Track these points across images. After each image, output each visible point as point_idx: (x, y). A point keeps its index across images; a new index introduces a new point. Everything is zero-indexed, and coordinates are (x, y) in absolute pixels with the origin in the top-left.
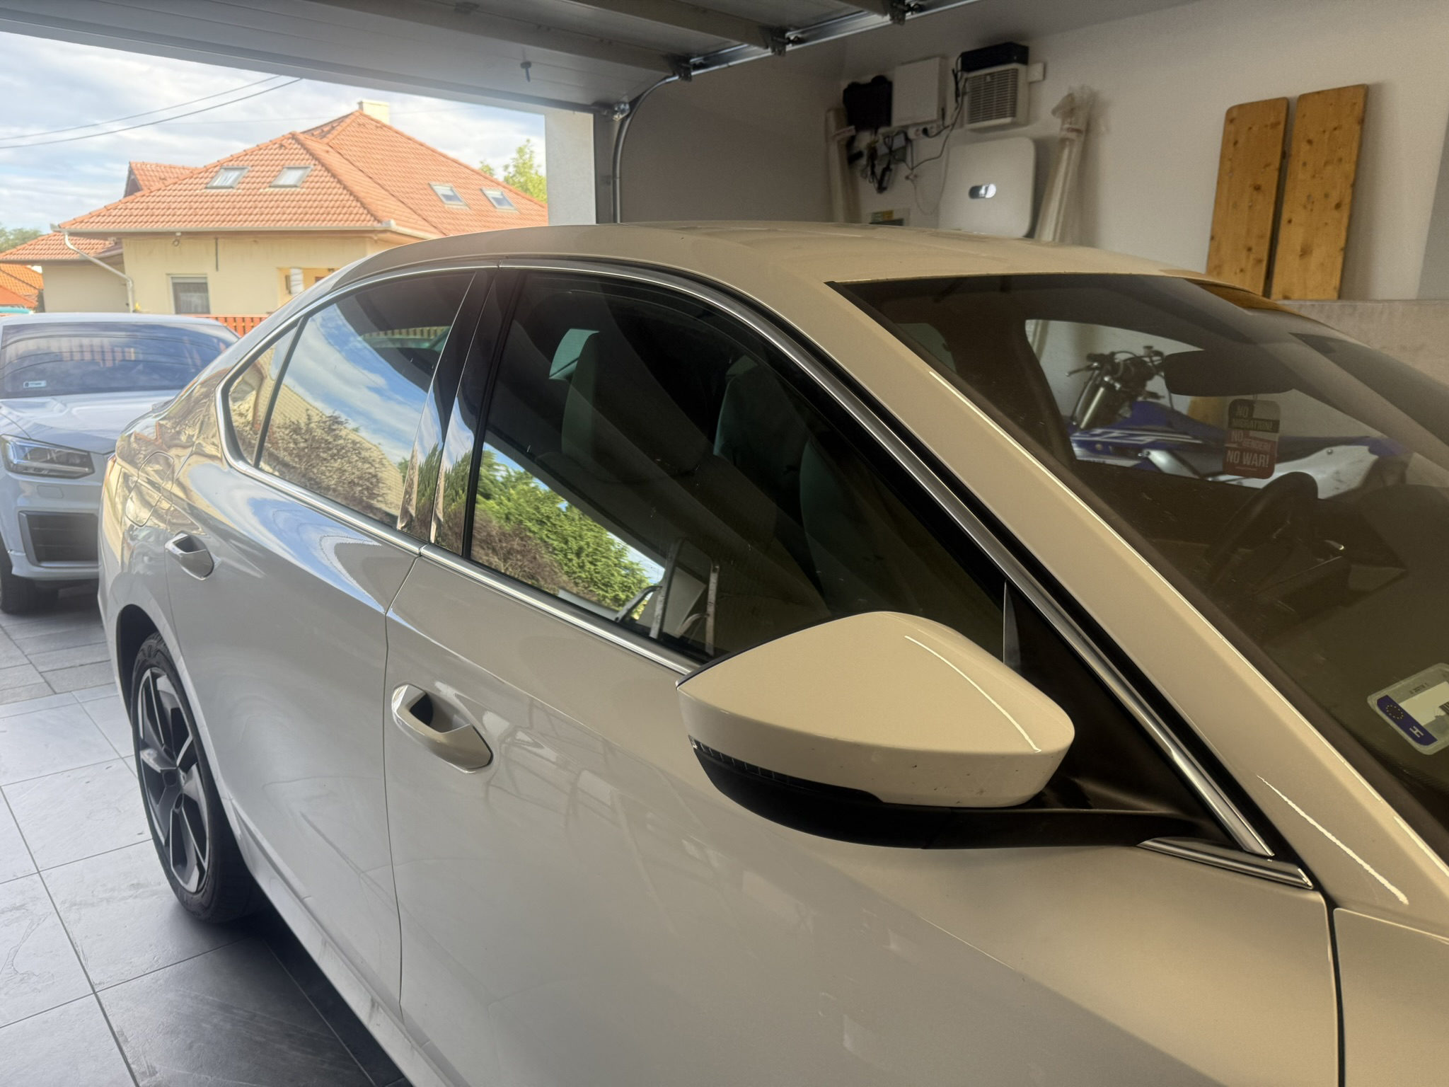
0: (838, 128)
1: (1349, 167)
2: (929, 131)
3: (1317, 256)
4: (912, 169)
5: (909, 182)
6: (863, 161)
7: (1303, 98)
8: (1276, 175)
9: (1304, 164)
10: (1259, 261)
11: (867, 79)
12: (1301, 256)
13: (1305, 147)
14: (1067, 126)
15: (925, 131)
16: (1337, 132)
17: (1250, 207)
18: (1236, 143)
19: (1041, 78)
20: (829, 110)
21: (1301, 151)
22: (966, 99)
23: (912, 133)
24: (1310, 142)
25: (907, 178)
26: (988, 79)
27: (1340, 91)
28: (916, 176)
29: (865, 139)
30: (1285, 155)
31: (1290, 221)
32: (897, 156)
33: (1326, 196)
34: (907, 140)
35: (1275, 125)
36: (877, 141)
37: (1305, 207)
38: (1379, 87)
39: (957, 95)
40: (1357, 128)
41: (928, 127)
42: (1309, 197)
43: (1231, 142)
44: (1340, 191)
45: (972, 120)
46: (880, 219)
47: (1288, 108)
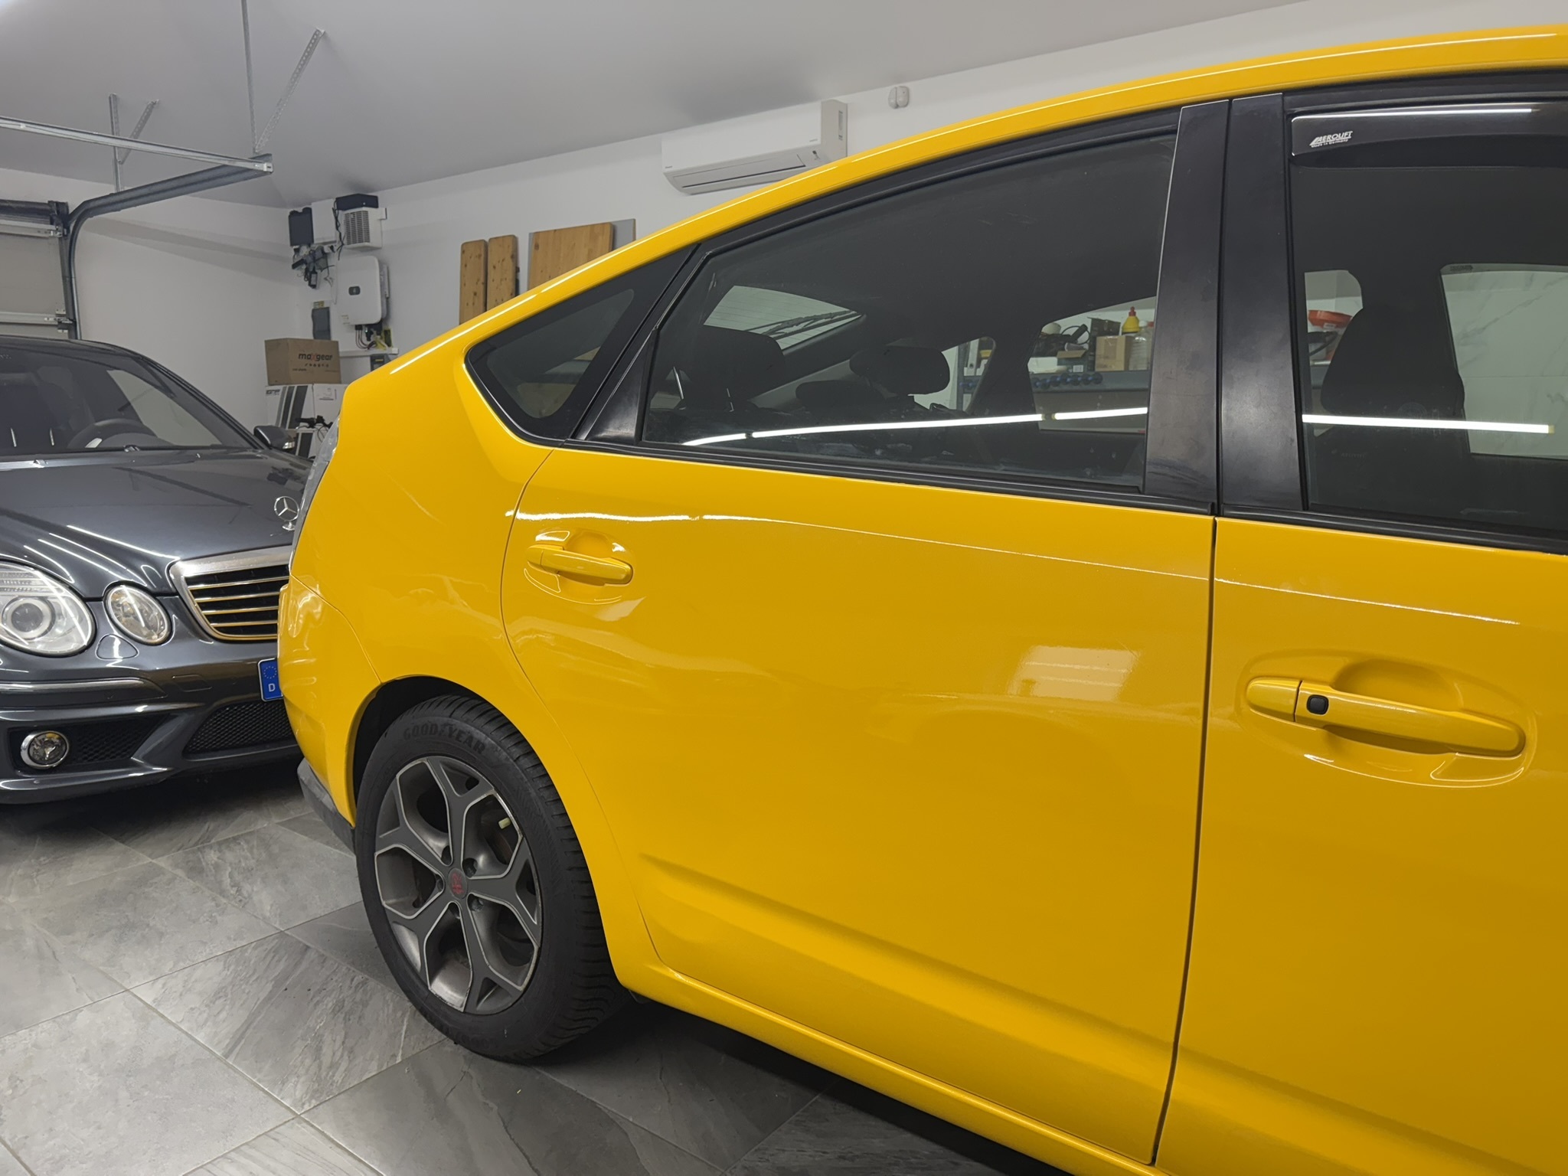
0: (290, 243)
2: (335, 248)
4: (328, 274)
5: (328, 282)
7: (490, 239)
8: (483, 285)
9: (493, 280)
11: (300, 210)
13: (493, 270)
15: (332, 248)
16: (504, 262)
19: (385, 217)
21: (492, 273)
22: (343, 228)
23: (327, 249)
24: (494, 267)
25: (326, 279)
26: (352, 216)
27: (503, 238)
28: (331, 278)
29: (303, 251)
30: (486, 275)
32: (317, 264)
34: (325, 255)
35: (480, 256)
36: (309, 253)
39: (338, 226)
40: (512, 259)
41: (333, 245)
43: (463, 265)
45: (349, 243)
46: (318, 307)
47: (485, 246)
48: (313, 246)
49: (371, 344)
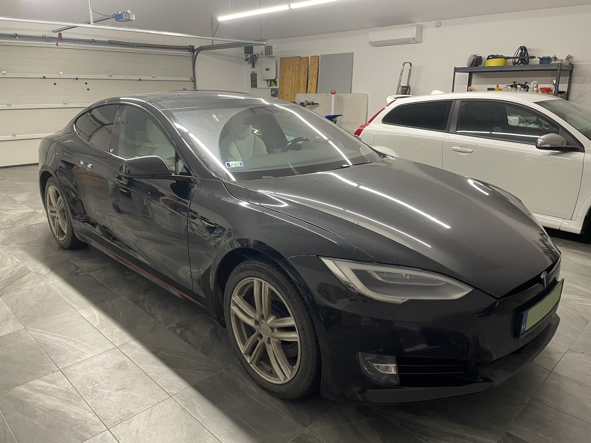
4: (258, 64)
5: (257, 66)
6: (249, 60)
7: (310, 57)
12: (311, 84)
15: (259, 55)
16: (315, 63)
17: (304, 76)
19: (277, 48)
20: (243, 51)
22: (265, 50)
26: (267, 47)
27: (316, 56)
29: (249, 56)
31: (309, 79)
33: (314, 74)
34: (256, 57)
35: (307, 61)
37: (311, 77)
40: (318, 63)
48: (252, 55)
49: (271, 85)
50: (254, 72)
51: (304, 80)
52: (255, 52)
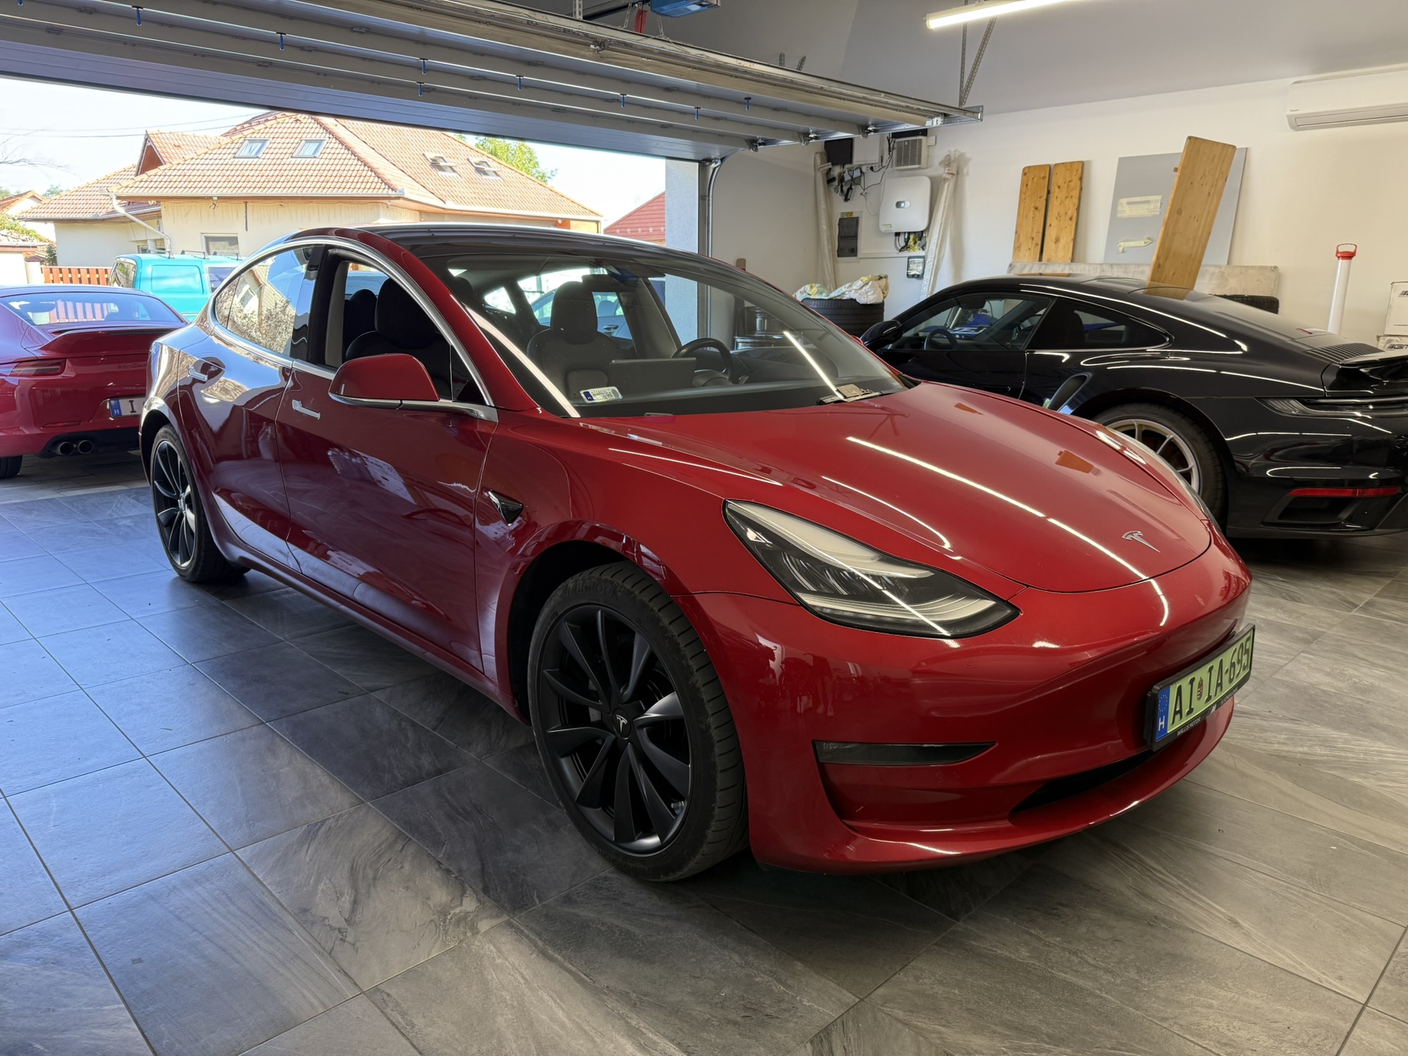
0: (821, 164)
1: (1076, 201)
2: (874, 168)
3: (1063, 242)
4: (864, 190)
5: (862, 196)
6: (836, 183)
7: (1056, 165)
8: (1045, 202)
9: (1057, 198)
10: (1037, 245)
12: (1055, 242)
13: (1057, 190)
14: (946, 171)
15: (872, 168)
16: (1070, 183)
17: (1033, 218)
18: (1027, 185)
19: (934, 144)
20: (816, 153)
21: (1055, 191)
22: (895, 152)
23: (864, 169)
24: (1059, 187)
25: (861, 194)
26: (906, 143)
27: (1072, 163)
28: (866, 193)
29: (837, 171)
30: (1049, 192)
31: (1050, 225)
32: (855, 181)
33: (1066, 214)
34: (861, 172)
35: (1044, 178)
36: (844, 173)
37: (1057, 219)
38: (1089, 162)
39: (890, 151)
40: (1079, 182)
41: (874, 166)
42: (1059, 214)
43: (1025, 185)
44: (1072, 212)
45: (898, 165)
46: (846, 217)
47: (1050, 170)
48: (847, 166)
49: (906, 247)
50: (852, 213)
51: (1035, 230)
52: (858, 158)
